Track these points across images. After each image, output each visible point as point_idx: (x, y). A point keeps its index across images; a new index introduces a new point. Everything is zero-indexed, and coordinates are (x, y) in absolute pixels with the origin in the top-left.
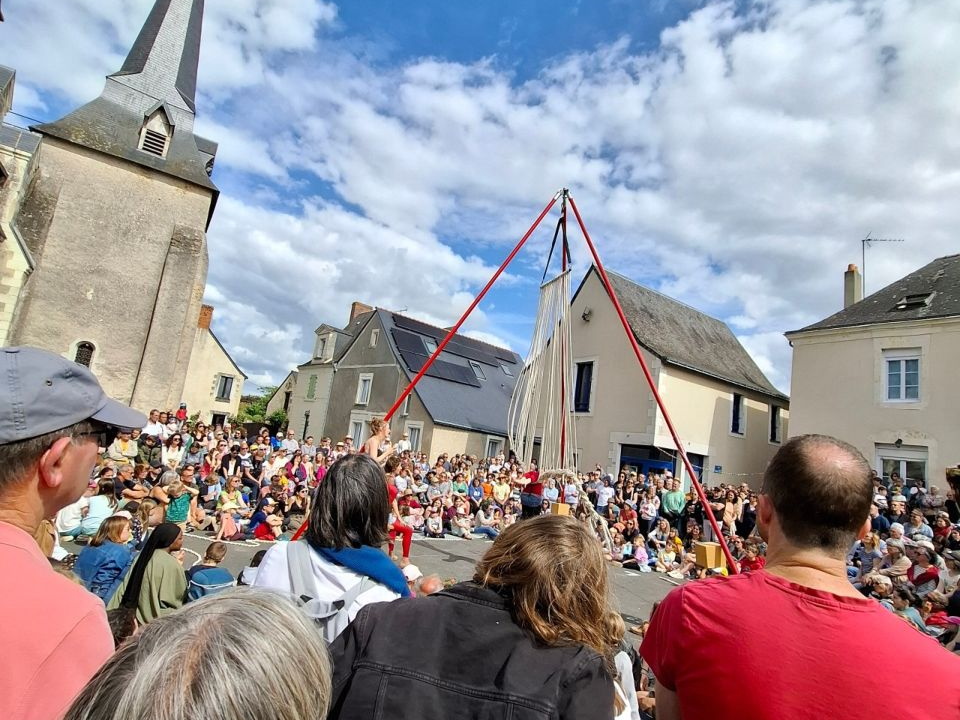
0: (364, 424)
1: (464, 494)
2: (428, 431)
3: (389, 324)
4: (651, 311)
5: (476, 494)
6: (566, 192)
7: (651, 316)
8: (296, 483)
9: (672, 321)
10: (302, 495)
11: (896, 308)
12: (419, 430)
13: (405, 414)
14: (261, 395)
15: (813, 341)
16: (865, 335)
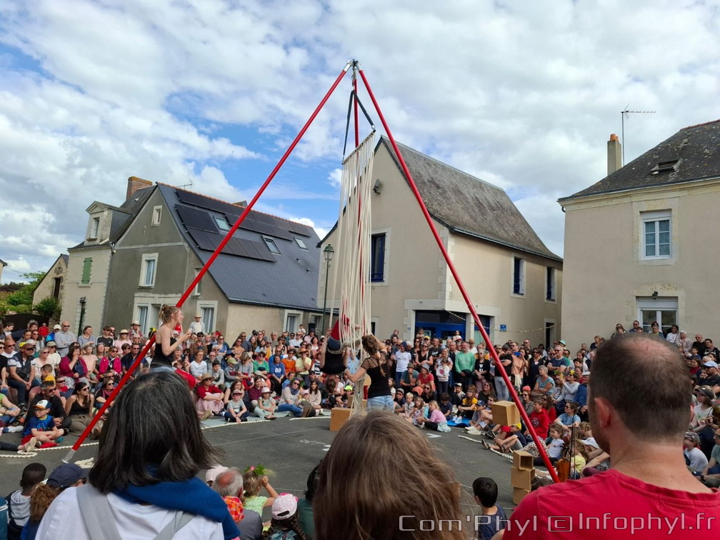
0: (150, 308)
1: (265, 372)
2: (223, 310)
3: (173, 201)
4: (438, 183)
5: (278, 370)
6: (355, 63)
7: (438, 187)
8: (76, 379)
9: (457, 192)
10: (85, 393)
11: (651, 174)
12: (213, 309)
13: (196, 294)
14: (26, 282)
15: (583, 206)
16: (626, 200)
